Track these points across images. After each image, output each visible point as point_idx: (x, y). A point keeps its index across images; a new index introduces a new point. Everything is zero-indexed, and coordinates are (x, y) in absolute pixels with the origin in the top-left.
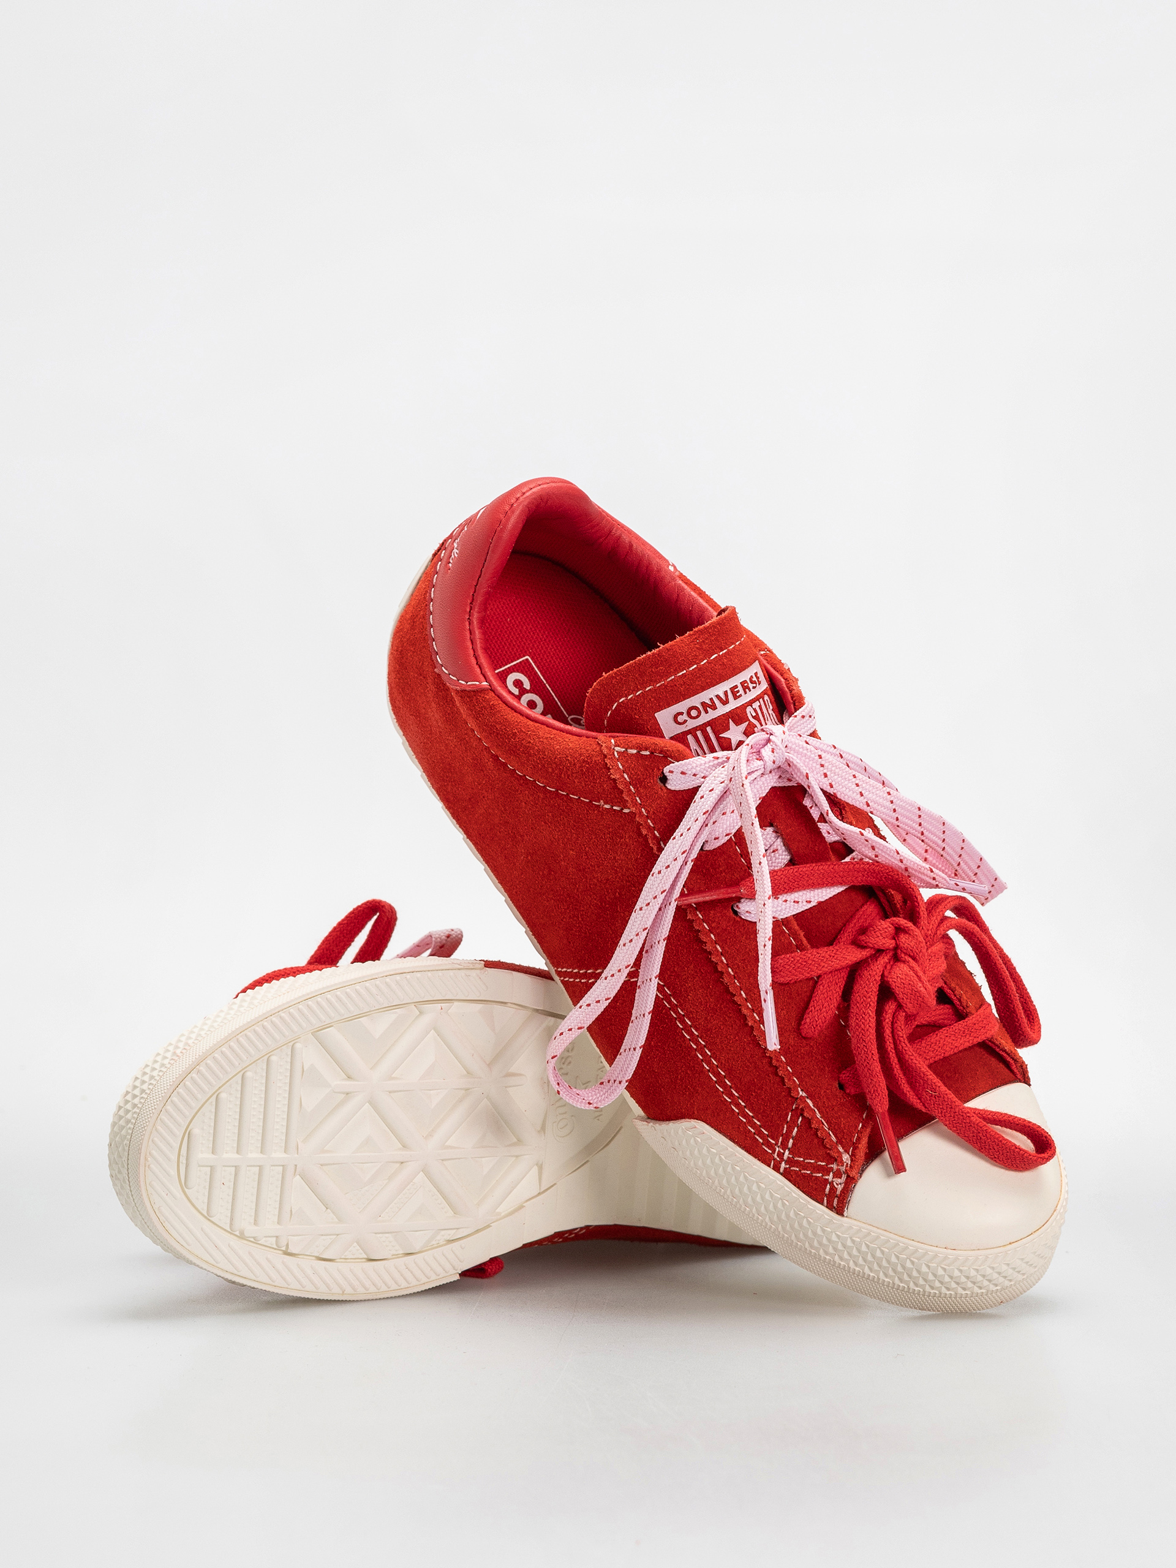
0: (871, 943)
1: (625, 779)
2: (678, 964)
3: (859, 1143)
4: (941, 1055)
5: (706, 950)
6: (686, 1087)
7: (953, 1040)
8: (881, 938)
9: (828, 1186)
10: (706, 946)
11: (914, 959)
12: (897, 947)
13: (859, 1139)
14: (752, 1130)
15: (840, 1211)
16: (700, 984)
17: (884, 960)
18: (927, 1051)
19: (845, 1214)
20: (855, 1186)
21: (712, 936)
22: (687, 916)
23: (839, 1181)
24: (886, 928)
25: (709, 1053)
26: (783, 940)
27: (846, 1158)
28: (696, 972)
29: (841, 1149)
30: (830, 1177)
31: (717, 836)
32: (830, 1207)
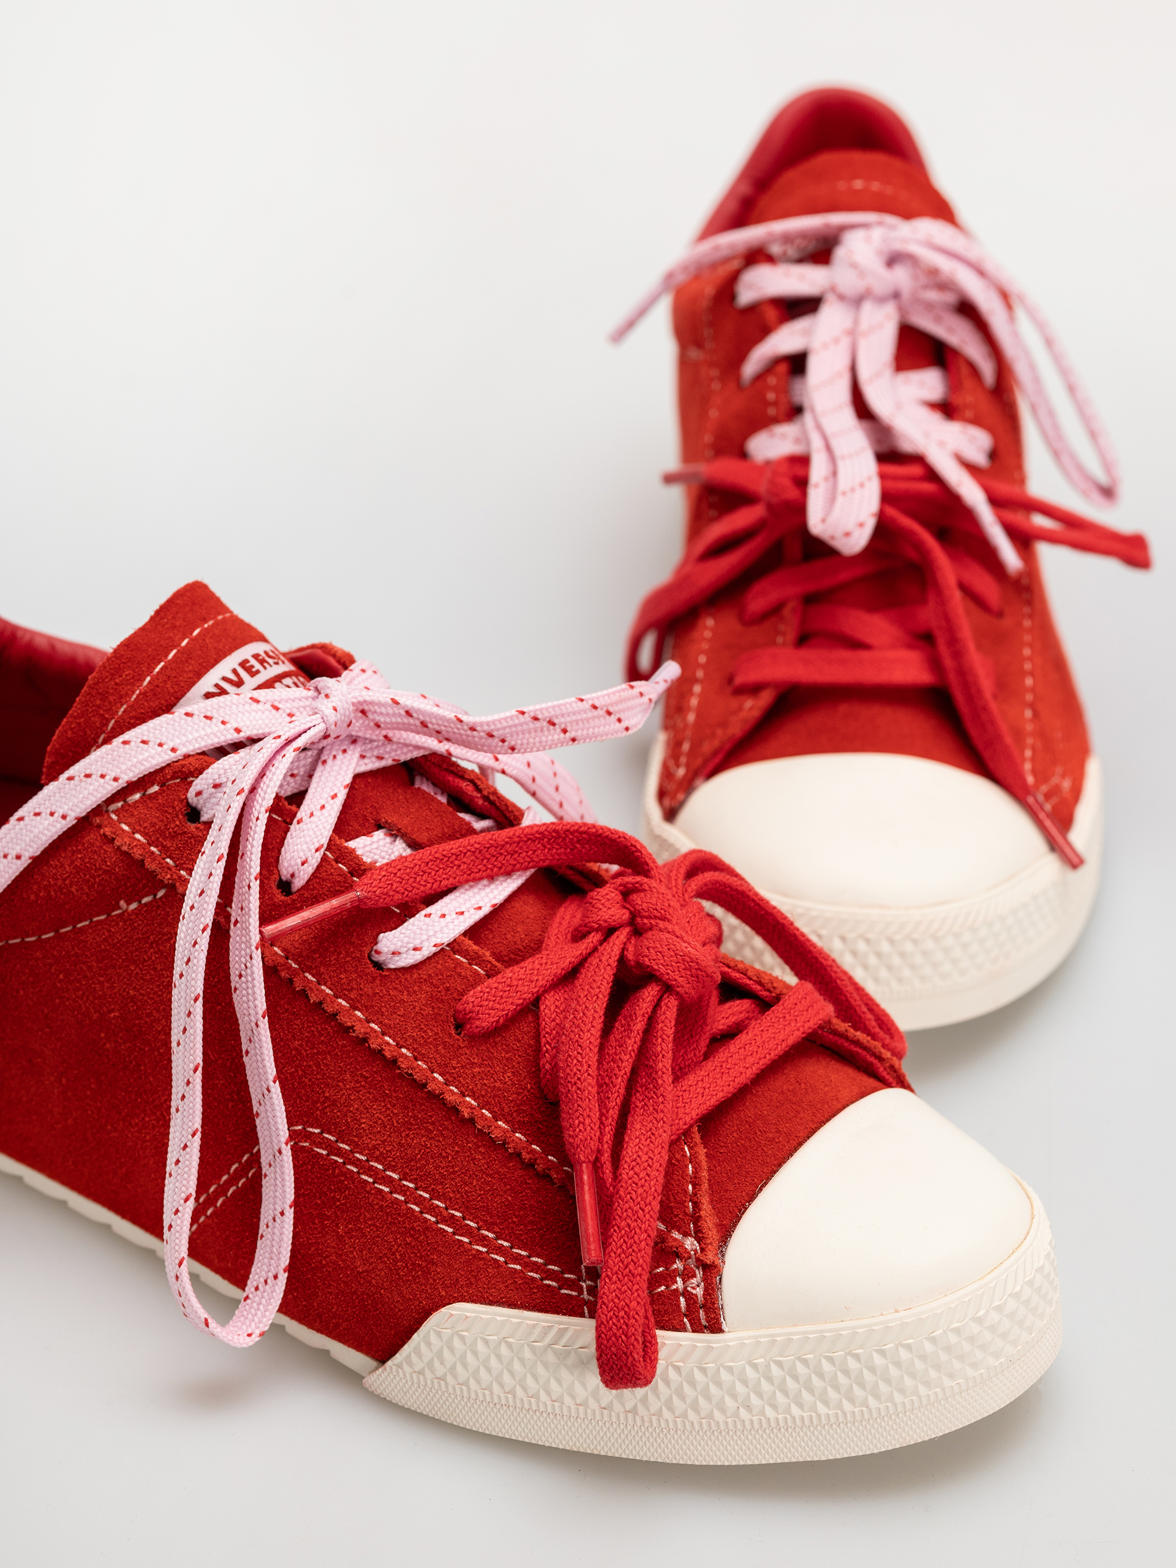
0: (593, 922)
1: (139, 840)
2: (327, 1085)
3: (700, 1210)
4: (765, 1057)
5: (357, 1037)
6: (413, 1264)
7: (775, 1033)
8: (605, 909)
9: (682, 1300)
10: (354, 1031)
11: (663, 919)
12: (634, 915)
13: (696, 1205)
14: (535, 1275)
15: (715, 1327)
16: (371, 1097)
17: (622, 936)
18: (742, 1057)
19: (724, 1327)
20: (720, 1279)
21: (358, 1013)
22: (309, 1000)
23: (694, 1281)
24: (607, 894)
25: (427, 1196)
26: (463, 974)
27: (690, 1243)
28: (358, 1082)
29: (676, 1235)
30: (679, 1284)
31: (304, 859)
32: (697, 1328)
